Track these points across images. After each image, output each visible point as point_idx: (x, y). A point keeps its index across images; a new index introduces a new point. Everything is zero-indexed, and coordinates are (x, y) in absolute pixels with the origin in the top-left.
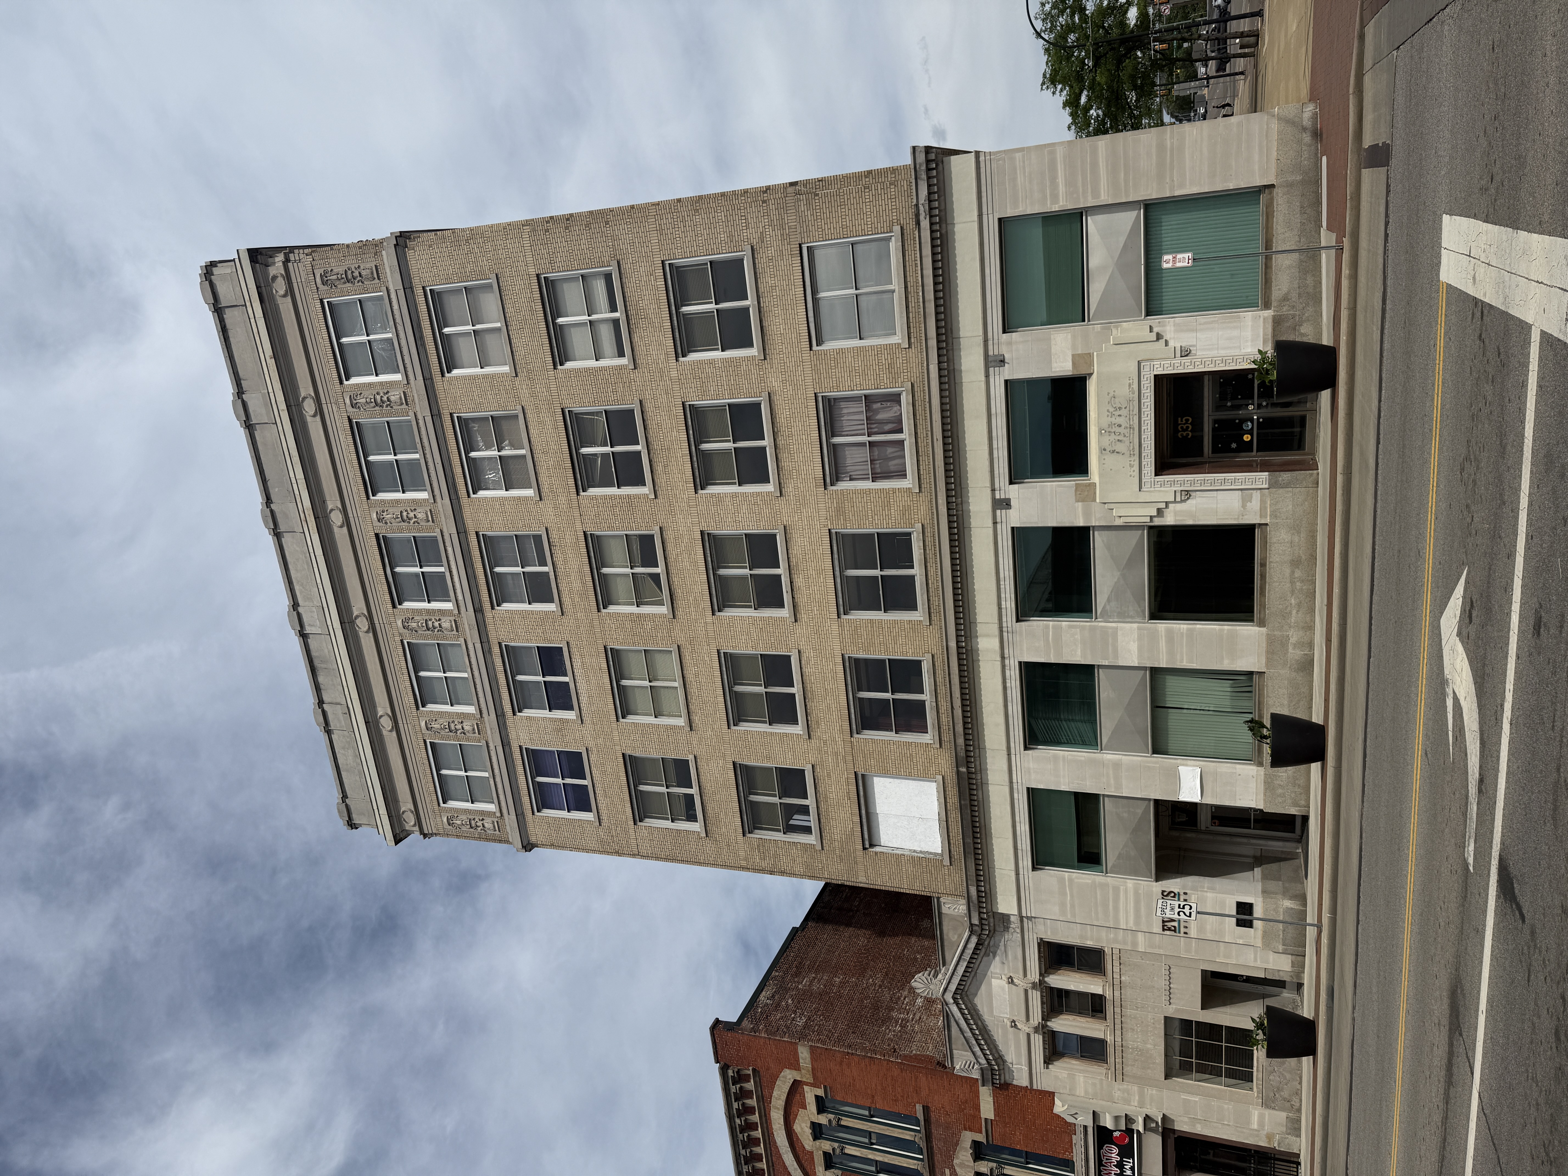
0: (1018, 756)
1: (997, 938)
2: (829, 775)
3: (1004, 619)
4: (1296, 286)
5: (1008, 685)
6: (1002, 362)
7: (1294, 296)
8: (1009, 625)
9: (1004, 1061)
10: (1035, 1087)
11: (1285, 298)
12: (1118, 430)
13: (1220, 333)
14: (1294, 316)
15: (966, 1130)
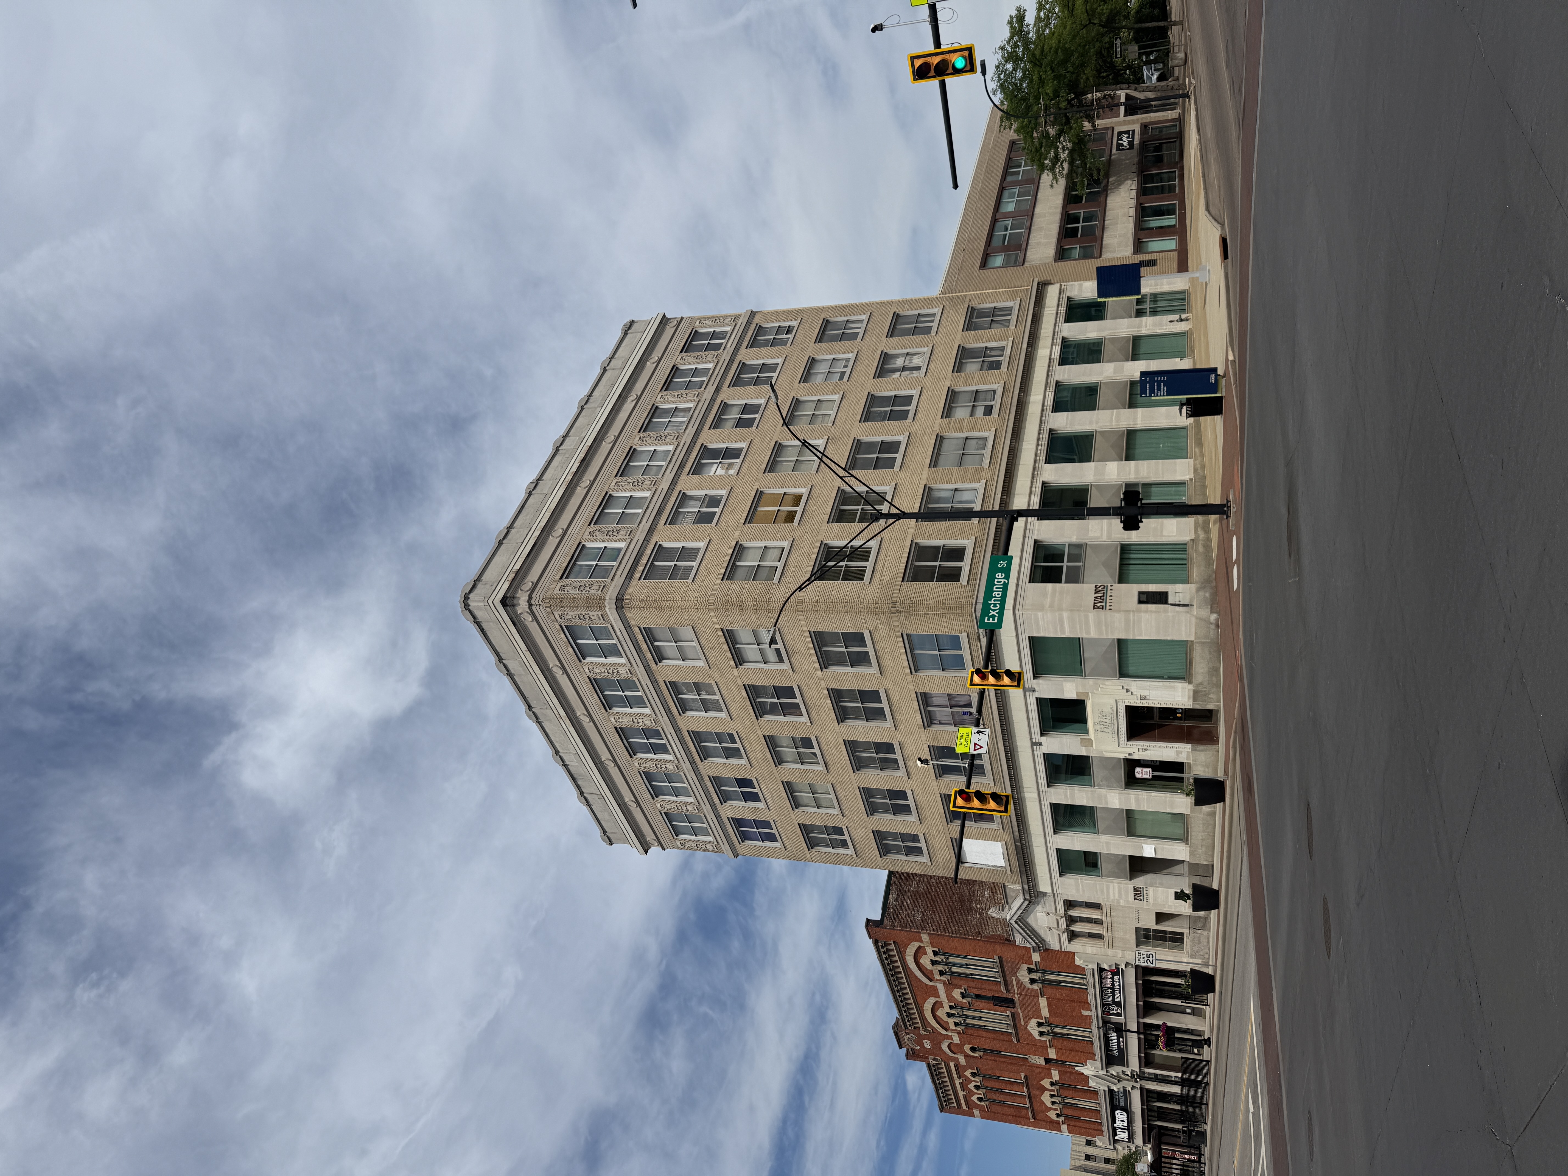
0: (1050, 837)
1: (1039, 899)
2: (934, 838)
3: (1040, 787)
4: (1206, 679)
5: (1044, 811)
6: (1034, 691)
7: (1206, 684)
8: (1043, 789)
9: (1045, 941)
10: (1063, 950)
11: (1201, 684)
12: (1105, 724)
13: (1163, 692)
14: (1205, 691)
15: (1023, 963)
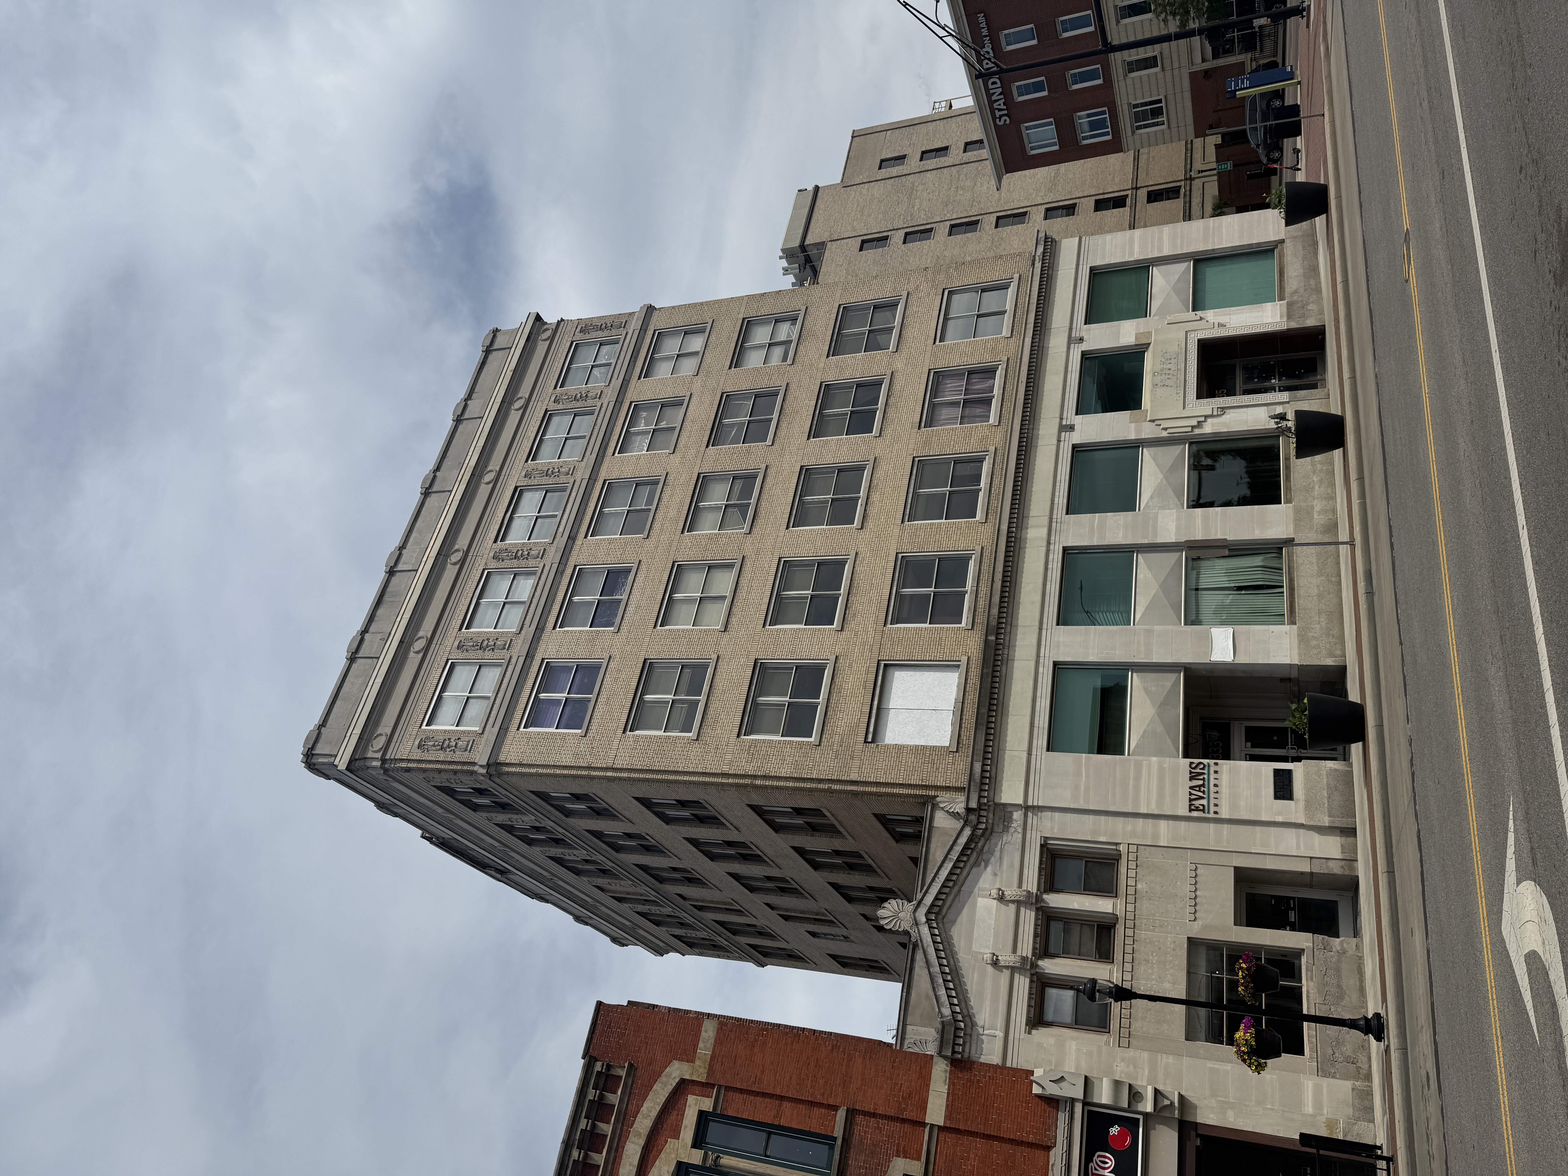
0: (1049, 631)
3: (1055, 512)
4: (1302, 285)
5: (1050, 566)
6: (1081, 340)
7: (1302, 290)
8: (1059, 517)
10: (1009, 1064)
11: (1296, 292)
12: (1168, 372)
13: (1248, 314)
14: (1302, 301)
15: (897, 1156)
